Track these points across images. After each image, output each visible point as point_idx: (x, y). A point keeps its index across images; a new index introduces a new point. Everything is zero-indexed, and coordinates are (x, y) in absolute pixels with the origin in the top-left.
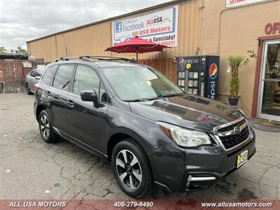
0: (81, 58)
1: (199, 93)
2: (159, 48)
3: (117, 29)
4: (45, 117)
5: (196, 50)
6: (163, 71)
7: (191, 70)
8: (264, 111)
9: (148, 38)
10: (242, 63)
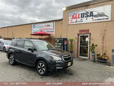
0: (26, 38)
1: (61, 49)
2: (49, 35)
3: (34, 27)
4: (12, 57)
5: (60, 36)
6: (50, 42)
7: (59, 42)
8: (80, 55)
9: (45, 31)
10: (73, 41)
